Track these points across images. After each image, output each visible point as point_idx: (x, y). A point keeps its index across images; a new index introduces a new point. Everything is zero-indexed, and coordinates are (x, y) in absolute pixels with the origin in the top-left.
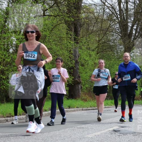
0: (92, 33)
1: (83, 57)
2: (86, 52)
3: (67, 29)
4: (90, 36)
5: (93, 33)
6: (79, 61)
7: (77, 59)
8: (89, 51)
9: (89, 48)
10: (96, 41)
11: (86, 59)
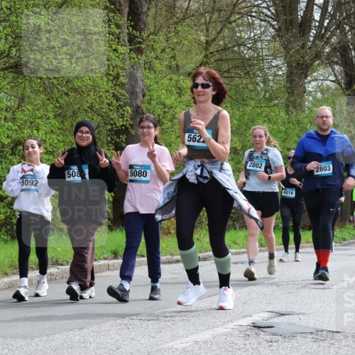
0: (184, 19)
1: (159, 97)
2: (166, 81)
3: (106, 8)
4: (179, 28)
5: (187, 21)
6: (144, 109)
7: (139, 103)
8: (175, 77)
9: (178, 66)
10: (199, 43)
11: (168, 102)
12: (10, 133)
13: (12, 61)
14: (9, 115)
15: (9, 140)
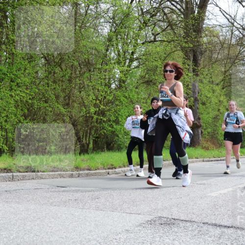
0: (216, 62)
1: (205, 93)
2: (208, 87)
3: (184, 58)
4: (214, 66)
5: (217, 63)
6: (199, 99)
7: (196, 96)
8: (211, 86)
9: (213, 81)
10: (222, 72)
11: (208, 96)
12: (145, 108)
13: (146, 80)
14: (145, 101)
15: (144, 111)
